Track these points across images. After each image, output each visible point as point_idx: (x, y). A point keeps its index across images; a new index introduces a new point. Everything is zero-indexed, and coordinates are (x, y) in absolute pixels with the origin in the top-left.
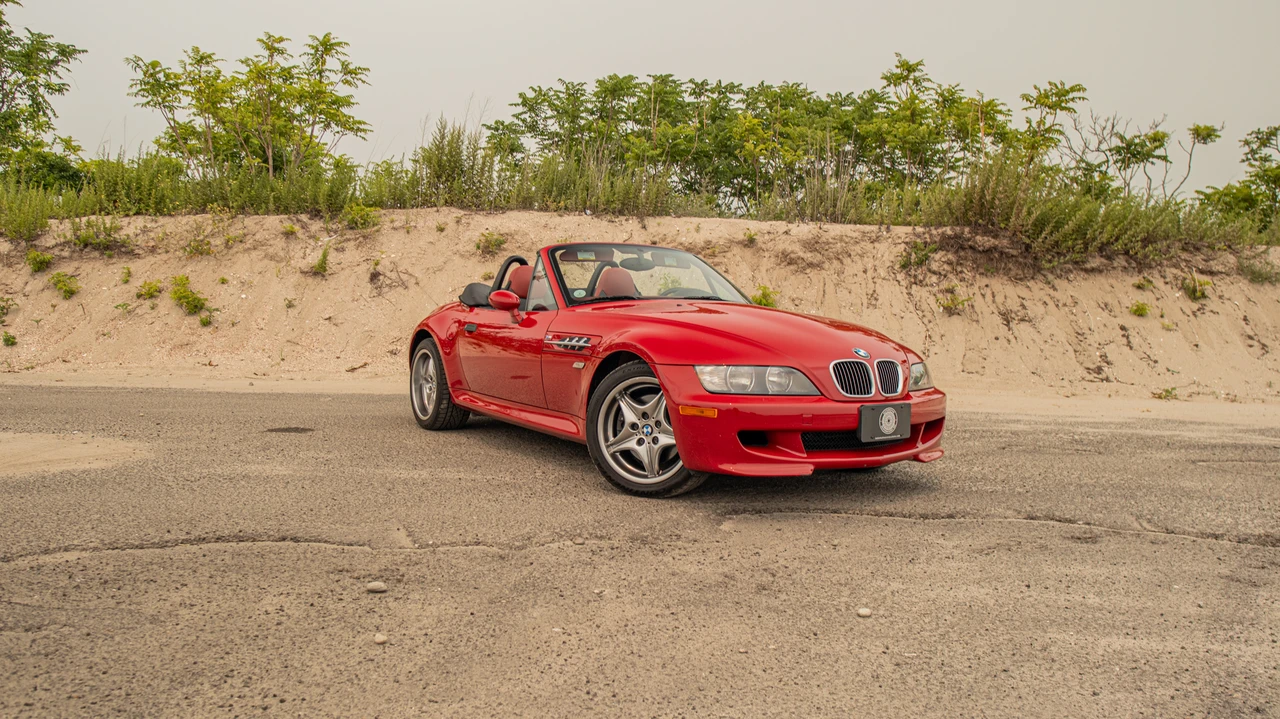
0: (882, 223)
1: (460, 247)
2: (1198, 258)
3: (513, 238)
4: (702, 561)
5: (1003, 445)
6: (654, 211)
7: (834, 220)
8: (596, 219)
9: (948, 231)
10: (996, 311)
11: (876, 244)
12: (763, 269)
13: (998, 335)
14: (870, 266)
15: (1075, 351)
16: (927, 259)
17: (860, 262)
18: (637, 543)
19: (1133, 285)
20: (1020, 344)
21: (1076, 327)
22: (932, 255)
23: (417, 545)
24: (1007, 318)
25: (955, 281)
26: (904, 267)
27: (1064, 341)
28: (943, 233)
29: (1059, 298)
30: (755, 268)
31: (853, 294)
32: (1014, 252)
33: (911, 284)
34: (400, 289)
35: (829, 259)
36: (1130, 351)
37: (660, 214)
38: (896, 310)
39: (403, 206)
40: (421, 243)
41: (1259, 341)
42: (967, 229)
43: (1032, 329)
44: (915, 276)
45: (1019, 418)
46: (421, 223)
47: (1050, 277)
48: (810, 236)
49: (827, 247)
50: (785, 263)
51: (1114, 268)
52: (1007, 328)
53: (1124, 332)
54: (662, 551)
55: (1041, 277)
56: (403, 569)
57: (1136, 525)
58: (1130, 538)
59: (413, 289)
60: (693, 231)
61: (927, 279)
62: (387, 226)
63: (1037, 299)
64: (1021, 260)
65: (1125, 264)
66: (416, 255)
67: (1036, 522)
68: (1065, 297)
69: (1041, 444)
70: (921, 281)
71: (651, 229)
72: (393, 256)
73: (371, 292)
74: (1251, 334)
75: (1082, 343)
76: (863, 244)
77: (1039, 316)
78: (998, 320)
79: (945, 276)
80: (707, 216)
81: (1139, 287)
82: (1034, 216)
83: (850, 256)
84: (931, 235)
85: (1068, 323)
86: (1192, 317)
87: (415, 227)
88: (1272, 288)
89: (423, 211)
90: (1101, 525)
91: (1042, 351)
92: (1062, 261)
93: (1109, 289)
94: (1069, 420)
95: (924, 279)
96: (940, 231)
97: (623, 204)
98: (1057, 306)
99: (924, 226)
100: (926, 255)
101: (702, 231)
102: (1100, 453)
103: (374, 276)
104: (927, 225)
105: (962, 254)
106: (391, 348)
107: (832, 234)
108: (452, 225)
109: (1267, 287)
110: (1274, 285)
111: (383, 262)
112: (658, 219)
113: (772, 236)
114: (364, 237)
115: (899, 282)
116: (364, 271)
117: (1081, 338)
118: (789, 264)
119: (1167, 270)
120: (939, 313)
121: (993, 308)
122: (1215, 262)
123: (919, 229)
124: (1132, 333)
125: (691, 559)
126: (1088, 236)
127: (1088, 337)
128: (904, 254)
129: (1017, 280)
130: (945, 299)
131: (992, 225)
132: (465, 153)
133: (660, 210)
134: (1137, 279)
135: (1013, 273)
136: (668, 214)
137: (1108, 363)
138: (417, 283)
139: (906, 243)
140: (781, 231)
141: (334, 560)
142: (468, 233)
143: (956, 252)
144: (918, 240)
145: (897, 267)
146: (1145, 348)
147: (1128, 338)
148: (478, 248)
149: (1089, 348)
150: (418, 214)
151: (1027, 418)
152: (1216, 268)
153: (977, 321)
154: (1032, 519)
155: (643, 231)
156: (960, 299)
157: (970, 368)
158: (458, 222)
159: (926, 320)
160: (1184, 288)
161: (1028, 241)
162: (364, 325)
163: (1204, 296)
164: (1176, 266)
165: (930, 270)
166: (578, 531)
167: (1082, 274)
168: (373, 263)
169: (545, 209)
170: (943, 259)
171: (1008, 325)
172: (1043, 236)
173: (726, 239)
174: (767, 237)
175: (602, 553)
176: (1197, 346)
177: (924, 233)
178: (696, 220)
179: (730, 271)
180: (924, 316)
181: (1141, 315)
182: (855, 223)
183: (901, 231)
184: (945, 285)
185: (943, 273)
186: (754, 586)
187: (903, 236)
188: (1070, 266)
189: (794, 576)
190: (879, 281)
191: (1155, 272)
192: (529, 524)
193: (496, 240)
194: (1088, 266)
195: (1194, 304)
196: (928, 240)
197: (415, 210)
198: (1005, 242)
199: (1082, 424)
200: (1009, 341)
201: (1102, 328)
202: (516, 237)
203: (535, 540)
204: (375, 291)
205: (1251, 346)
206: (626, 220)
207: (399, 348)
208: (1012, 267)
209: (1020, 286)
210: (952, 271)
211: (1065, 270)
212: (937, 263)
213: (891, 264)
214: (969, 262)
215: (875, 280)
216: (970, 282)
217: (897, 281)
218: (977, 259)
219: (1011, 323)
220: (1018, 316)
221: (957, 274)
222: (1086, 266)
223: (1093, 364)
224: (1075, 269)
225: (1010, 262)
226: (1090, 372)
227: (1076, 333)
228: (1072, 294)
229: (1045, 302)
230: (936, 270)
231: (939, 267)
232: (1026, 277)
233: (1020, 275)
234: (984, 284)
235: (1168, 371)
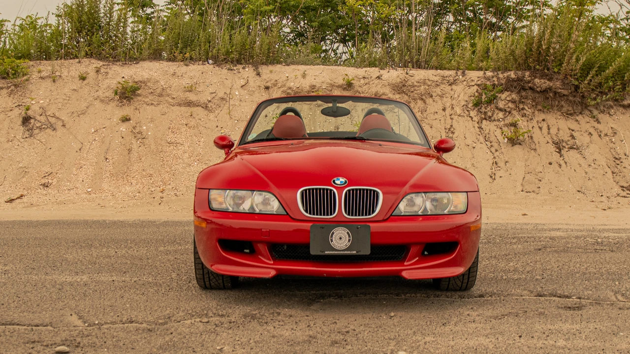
0: (458, 69)
1: (100, 93)
3: (146, 85)
4: (295, 328)
5: (540, 247)
6: (267, 60)
7: (418, 65)
8: (217, 68)
9: (512, 75)
10: (550, 141)
11: (454, 87)
13: (552, 161)
14: (448, 105)
15: (613, 173)
16: (494, 99)
17: (440, 102)
18: (248, 319)
20: (569, 168)
21: (614, 153)
22: (499, 95)
23: (86, 325)
24: (559, 147)
25: (517, 117)
26: (477, 104)
27: (605, 164)
28: (508, 77)
29: (602, 129)
31: (433, 129)
32: (565, 92)
33: (482, 119)
34: (49, 131)
35: (415, 99)
37: (272, 63)
38: (469, 142)
39: (48, 58)
40: (66, 90)
42: (527, 74)
43: (579, 156)
44: (485, 113)
45: (560, 227)
46: (65, 73)
47: (595, 112)
48: (399, 80)
49: (412, 89)
52: (559, 155)
54: (266, 323)
55: (588, 112)
56: (79, 340)
57: (613, 298)
58: (605, 306)
59: (60, 131)
60: (300, 77)
61: (495, 115)
62: (35, 75)
63: (584, 130)
64: (571, 98)
66: (61, 101)
67: (542, 299)
68: (607, 128)
69: (569, 246)
70: (490, 117)
71: (264, 76)
72: (42, 102)
73: (23, 134)
75: (619, 166)
76: (442, 86)
77: (585, 144)
78: (552, 148)
79: (510, 112)
80: (312, 64)
82: (581, 62)
83: (431, 96)
84: (498, 78)
85: (608, 150)
87: (60, 76)
89: (66, 63)
90: (588, 299)
91: (586, 173)
92: (604, 99)
94: (599, 227)
95: (493, 115)
96: (505, 75)
97: (240, 54)
98: (600, 136)
99: (493, 71)
100: (493, 95)
101: (308, 77)
102: (612, 251)
103: (26, 120)
104: (496, 69)
105: (524, 94)
106: (43, 181)
107: (417, 78)
108: (92, 74)
111: (33, 107)
112: (271, 67)
113: (367, 81)
114: (16, 86)
115: (472, 118)
116: (17, 115)
117: (618, 162)
120: (504, 143)
121: (548, 138)
123: (489, 74)
125: (287, 327)
126: (626, 78)
127: (624, 161)
128: (476, 94)
129: (569, 115)
130: (509, 131)
131: (548, 69)
132: (102, 11)
133: (272, 58)
135: (565, 109)
136: (279, 62)
138: (64, 126)
139: (478, 85)
140: (375, 77)
141: (27, 336)
142: (107, 81)
143: (519, 92)
144: (488, 83)
145: (470, 105)
148: (116, 94)
149: (624, 170)
150: (62, 65)
151: (566, 227)
153: (535, 150)
155: (258, 77)
156: (521, 131)
157: (528, 188)
158: (97, 71)
159: (493, 150)
161: (576, 83)
162: (19, 162)
165: (497, 108)
166: (205, 312)
167: (621, 109)
168: (24, 108)
169: (171, 59)
170: (508, 99)
171: (560, 152)
172: (588, 78)
173: (328, 83)
174: (362, 81)
175: (223, 326)
177: (493, 77)
178: (302, 68)
180: (492, 146)
182: (437, 69)
183: (474, 75)
184: (509, 120)
185: (508, 110)
186: (329, 342)
187: (476, 79)
188: (611, 103)
189: (359, 335)
190: (455, 117)
192: (168, 309)
193: (132, 87)
194: (626, 103)
196: (496, 83)
197: (59, 62)
198: (558, 84)
199: (608, 230)
200: (560, 165)
202: (148, 84)
203: (173, 319)
204: (27, 133)
206: (244, 68)
207: (50, 181)
208: (564, 105)
209: (570, 120)
210: (515, 108)
211: (607, 107)
212: (503, 102)
213: (466, 103)
214: (529, 101)
215: (452, 117)
216: (530, 117)
217: (470, 117)
218: (535, 98)
219: (562, 151)
220: (568, 145)
221: (520, 111)
222: (624, 103)
223: (627, 183)
224: (615, 105)
225: (562, 100)
226: (624, 189)
227: (614, 158)
228: (612, 126)
229: (590, 133)
230: (502, 107)
231: (505, 105)
232: (575, 113)
233: (571, 111)
234: (541, 119)
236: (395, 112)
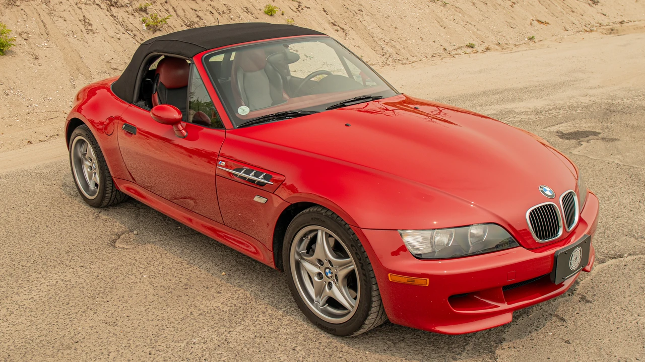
10: (183, 25)
29: (218, 7)
33: (110, 6)
38: (111, 33)
41: (339, 26)
63: (204, 10)
70: (116, 3)
74: (333, 21)
98: (219, 13)
115: (100, 6)
121: (180, 21)
130: (142, 17)
159: (138, 39)
180: (135, 35)
181: (271, 15)
184: (137, 4)
190: (83, 6)
195: (294, 2)
215: (79, 5)
228: (225, 3)
229: (210, 12)
234: (164, 1)
235: (307, 57)
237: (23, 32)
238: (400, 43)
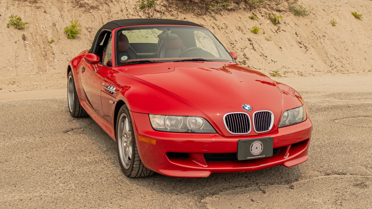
2: (273, 3)
12: (66, 10)
14: (123, 7)
16: (153, 4)
17: (118, 6)
19: (249, 17)
21: (229, 40)
22: (155, 1)
25: (169, 16)
26: (142, 7)
29: (219, 25)
30: (61, 10)
32: (197, 1)
36: (255, 52)
41: (303, 45)
44: (148, 14)
47: (213, 14)
50: (78, 6)
51: (240, 8)
53: (250, 42)
55: (209, 14)
61: (155, 15)
63: (209, 25)
64: (200, 5)
65: (244, 6)
67: (331, 177)
68: (221, 24)
70: (152, 16)
74: (300, 41)
81: (252, 18)
85: (225, 38)
86: (276, 33)
88: (303, 18)
90: (357, 174)
93: (239, 19)
95: (153, 14)
98: (219, 29)
100: (152, 2)
105: (170, 1)
109: (301, 17)
110: (303, 17)
117: (233, 46)
118: (80, 7)
119: (261, 8)
122: (280, 5)
124: (254, 42)
127: (236, 45)
129: (199, 15)
134: (250, 14)
135: (196, 12)
137: (247, 58)
145: (138, 8)
146: (261, 50)
147: (252, 45)
149: (238, 51)
152: (282, 9)
154: (328, 175)
160: (270, 19)
163: (279, 23)
164: (265, 7)
165: (155, 10)
167: (227, 11)
170: (161, 4)
176: (281, 48)
179: (47, 11)
181: (255, 33)
185: (163, 11)
191: (257, 10)
194: (229, 8)
195: (275, 27)
201: (240, 39)
205: (301, 47)
208: (196, 9)
209: (200, 18)
210: (166, 10)
211: (219, 10)
212: (159, 6)
213: (135, 7)
214: (174, 6)
216: (176, 16)
217: (140, 16)
218: (178, 4)
219: (200, 39)
220: (202, 35)
221: (169, 12)
222: (228, 8)
223: (241, 59)
224: (223, 9)
225: (194, 6)
226: (241, 63)
227: (230, 43)
228: (224, 22)
229: (213, 27)
230: (159, 10)
231: (160, 8)
232: (202, 14)
233: (200, 12)
234: (183, 18)
235: (272, 61)
236: (91, 13)
237: (89, 27)
238: (347, 60)
